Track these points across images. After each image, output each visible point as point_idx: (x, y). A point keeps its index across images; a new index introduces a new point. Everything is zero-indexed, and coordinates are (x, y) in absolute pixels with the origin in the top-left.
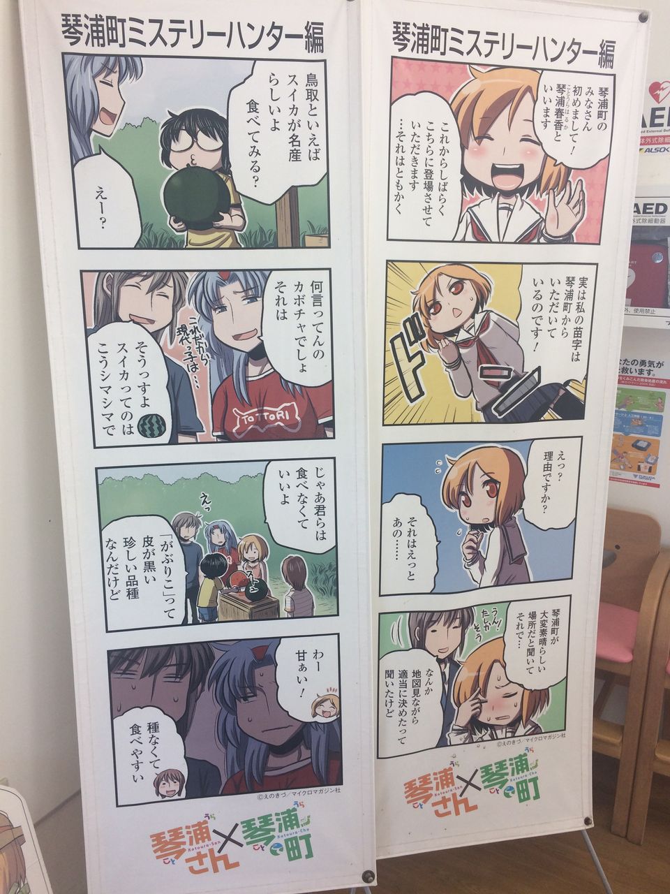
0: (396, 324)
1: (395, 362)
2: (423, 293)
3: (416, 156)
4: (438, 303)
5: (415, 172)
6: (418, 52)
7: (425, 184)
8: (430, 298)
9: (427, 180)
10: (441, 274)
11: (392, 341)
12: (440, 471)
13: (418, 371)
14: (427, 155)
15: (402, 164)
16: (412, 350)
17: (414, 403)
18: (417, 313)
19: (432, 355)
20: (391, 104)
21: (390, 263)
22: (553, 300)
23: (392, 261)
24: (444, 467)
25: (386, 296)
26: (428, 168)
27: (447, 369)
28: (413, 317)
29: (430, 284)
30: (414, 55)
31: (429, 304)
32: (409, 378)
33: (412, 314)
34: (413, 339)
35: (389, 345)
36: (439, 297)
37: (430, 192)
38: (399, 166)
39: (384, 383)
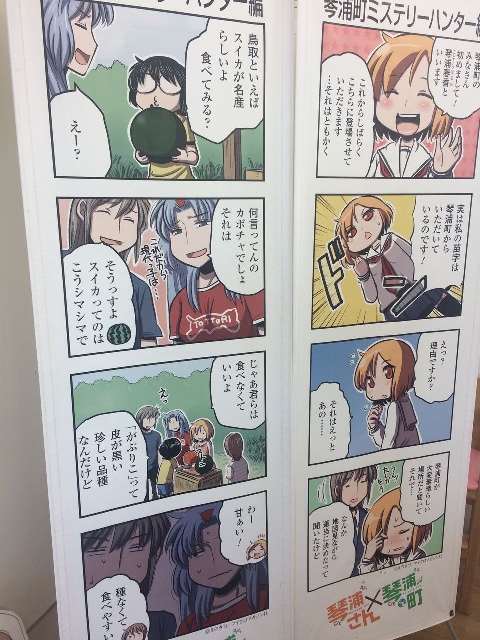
0: (323, 246)
1: (321, 278)
2: (343, 221)
3: (340, 107)
4: (354, 228)
5: (339, 120)
6: (343, 19)
7: (347, 130)
8: (348, 224)
9: (348, 128)
10: (357, 205)
11: (319, 261)
12: (354, 362)
13: (339, 284)
14: (348, 107)
15: (330, 114)
16: (335, 267)
17: (336, 310)
18: (339, 237)
19: (350, 271)
20: (322, 63)
21: (319, 197)
22: (437, 223)
23: (321, 195)
24: (356, 359)
25: (315, 224)
26: (350, 117)
27: (360, 282)
28: (336, 240)
29: (349, 213)
30: (341, 21)
31: (348, 230)
32: (332, 290)
33: (335, 238)
34: (335, 258)
35: (317, 264)
36: (355, 224)
37: (350, 138)
38: (327, 116)
39: (313, 295)
